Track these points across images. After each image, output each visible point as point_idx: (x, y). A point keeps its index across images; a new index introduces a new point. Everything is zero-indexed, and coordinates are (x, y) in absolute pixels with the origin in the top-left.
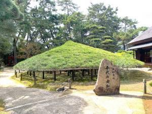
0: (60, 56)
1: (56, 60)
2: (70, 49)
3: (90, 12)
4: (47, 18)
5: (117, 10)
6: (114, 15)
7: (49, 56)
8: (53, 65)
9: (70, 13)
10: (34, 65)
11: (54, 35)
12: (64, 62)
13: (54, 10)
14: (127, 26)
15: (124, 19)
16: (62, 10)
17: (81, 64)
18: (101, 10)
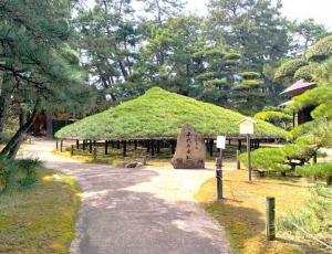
0: (133, 117)
1: (126, 123)
2: (153, 105)
3: (212, 13)
4: (113, 29)
5: (280, 6)
6: (275, 17)
7: (115, 117)
8: (122, 132)
9: (164, 17)
10: (93, 130)
11: (126, 69)
12: (138, 128)
13: (127, 11)
14: (310, 43)
15: (302, 26)
16: (147, 11)
17: (164, 131)
18: (243, 6)
